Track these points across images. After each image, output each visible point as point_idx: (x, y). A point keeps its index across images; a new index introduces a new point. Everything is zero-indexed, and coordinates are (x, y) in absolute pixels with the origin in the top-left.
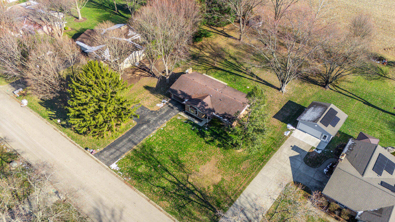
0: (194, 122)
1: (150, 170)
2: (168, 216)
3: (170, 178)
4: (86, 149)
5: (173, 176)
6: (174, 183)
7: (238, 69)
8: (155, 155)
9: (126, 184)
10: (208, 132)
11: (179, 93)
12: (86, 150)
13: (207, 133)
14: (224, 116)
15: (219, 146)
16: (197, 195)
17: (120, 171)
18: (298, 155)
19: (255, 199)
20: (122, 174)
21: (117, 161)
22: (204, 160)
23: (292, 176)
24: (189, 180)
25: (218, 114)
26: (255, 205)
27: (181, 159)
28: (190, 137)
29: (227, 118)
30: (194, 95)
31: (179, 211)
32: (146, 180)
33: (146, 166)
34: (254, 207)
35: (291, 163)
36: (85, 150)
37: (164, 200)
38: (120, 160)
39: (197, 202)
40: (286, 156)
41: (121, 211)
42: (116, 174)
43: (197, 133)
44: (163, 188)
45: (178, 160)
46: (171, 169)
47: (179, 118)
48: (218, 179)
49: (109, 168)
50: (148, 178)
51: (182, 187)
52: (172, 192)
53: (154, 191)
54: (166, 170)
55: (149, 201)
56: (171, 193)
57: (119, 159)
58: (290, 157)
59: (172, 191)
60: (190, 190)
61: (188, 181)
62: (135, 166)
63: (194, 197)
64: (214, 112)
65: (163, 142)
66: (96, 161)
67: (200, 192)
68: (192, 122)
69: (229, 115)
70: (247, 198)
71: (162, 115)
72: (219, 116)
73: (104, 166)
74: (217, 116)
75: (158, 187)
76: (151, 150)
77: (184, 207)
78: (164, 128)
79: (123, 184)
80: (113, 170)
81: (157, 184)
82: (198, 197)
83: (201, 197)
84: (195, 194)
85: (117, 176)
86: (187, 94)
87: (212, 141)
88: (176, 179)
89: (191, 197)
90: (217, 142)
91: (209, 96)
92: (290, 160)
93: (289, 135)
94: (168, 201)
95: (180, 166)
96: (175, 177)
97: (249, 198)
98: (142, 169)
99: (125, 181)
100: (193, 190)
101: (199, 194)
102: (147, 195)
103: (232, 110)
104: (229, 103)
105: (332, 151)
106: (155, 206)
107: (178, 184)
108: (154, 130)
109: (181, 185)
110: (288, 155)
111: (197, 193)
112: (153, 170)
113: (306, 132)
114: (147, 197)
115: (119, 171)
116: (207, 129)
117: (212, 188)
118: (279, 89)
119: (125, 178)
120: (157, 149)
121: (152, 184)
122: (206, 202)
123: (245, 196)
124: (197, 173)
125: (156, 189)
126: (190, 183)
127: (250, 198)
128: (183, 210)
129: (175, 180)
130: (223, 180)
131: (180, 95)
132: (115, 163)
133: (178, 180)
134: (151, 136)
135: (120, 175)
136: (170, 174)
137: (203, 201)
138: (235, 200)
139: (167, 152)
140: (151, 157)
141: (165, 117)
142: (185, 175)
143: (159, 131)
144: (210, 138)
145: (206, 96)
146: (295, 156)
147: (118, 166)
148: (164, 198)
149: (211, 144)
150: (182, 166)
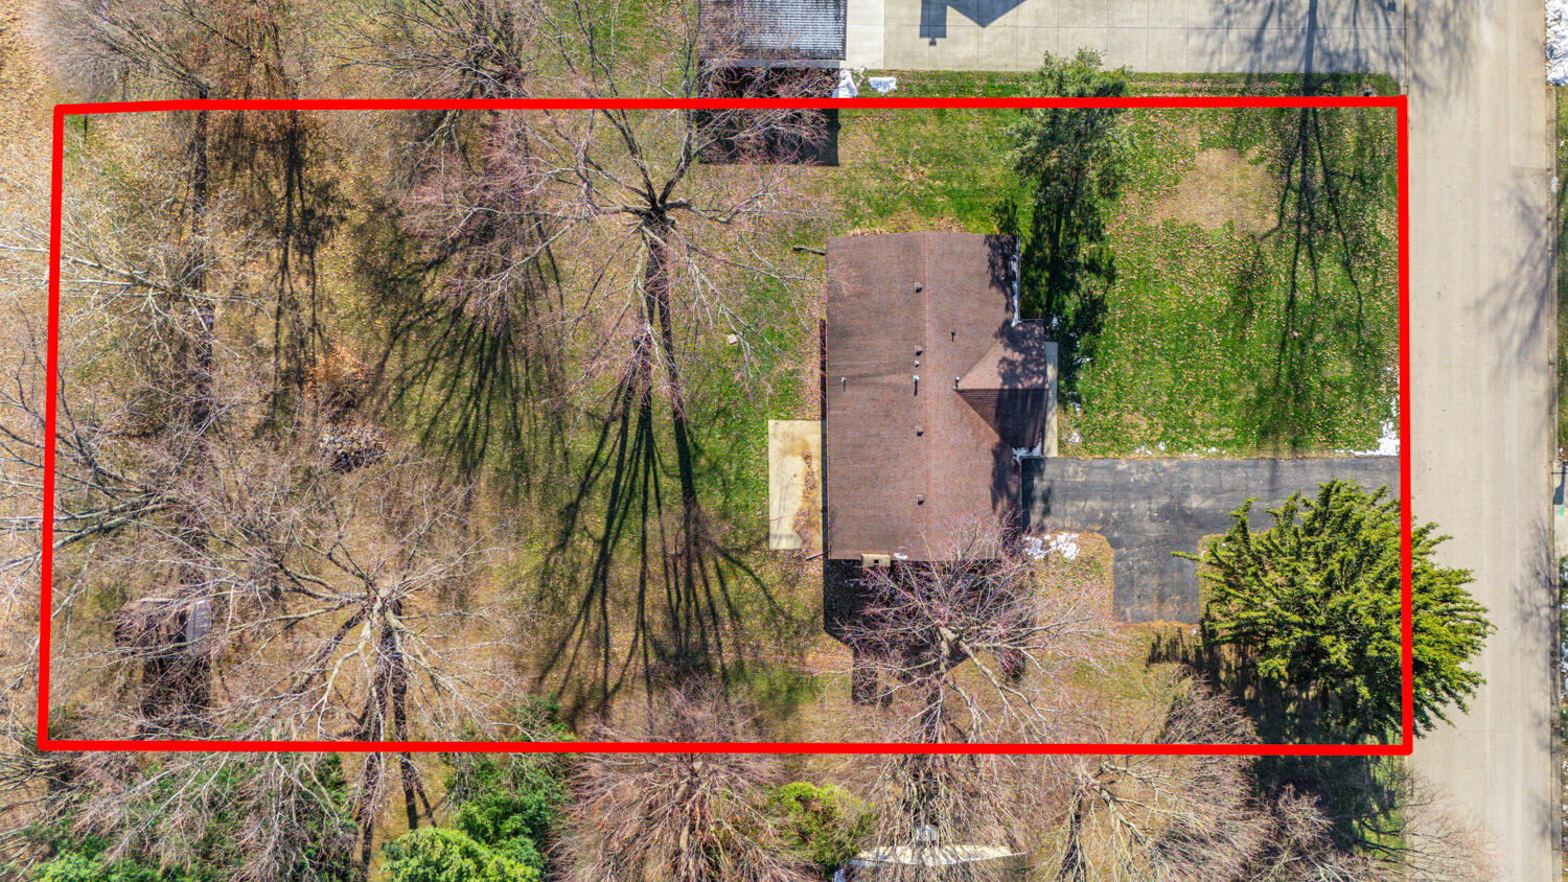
0: (1059, 378)
1: (1323, 345)
3: (1305, 273)
5: (1294, 272)
6: (1311, 255)
8: (1267, 377)
10: (1068, 303)
11: (1005, 501)
13: (1072, 303)
14: (1003, 283)
15: (1096, 234)
16: (1303, 171)
17: (1389, 415)
18: (957, 7)
19: (1200, 34)
20: (1393, 403)
21: (1369, 453)
22: (1181, 240)
24: (1275, 225)
25: (1009, 307)
26: (1218, 22)
27: (1226, 300)
28: (1127, 343)
29: (1006, 267)
30: (983, 444)
31: (1375, 178)
32: (1359, 326)
33: (1319, 362)
34: (1225, 22)
35: (1005, 11)
37: (1378, 234)
38: (1359, 449)
39: (1322, 157)
40: (985, 39)
41: (1479, 305)
43: (1096, 331)
44: (1347, 265)
45: (1236, 302)
46: (1278, 295)
47: (1076, 438)
48: (1215, 158)
49: (1401, 451)
50: (1351, 326)
51: (1309, 225)
52: (1340, 237)
53: (1375, 279)
54: (1291, 303)
56: (1345, 237)
57: (1358, 453)
58: (984, 25)
59: (1337, 239)
60: (1301, 197)
61: (1280, 225)
62: (1346, 394)
63: (1313, 175)
64: (1008, 323)
65: (1209, 394)
67: (1286, 171)
68: (1062, 383)
69: (993, 265)
70: (1213, 54)
71: (1103, 499)
72: (1016, 297)
74: (1016, 303)
75: (1355, 283)
76: (1260, 403)
77: (1359, 176)
78: (1152, 444)
80: (1399, 436)
81: (1351, 289)
82: (1304, 164)
83: (1299, 159)
84: (1303, 177)
86: (993, 474)
87: (1093, 267)
88: (1296, 258)
89: (1319, 178)
90: (1086, 250)
91: (961, 386)
92: (993, 20)
94: (1374, 224)
95: (1246, 285)
96: (1295, 264)
97: (1209, 49)
98: (1339, 367)
100: (1295, 191)
101: (1296, 170)
103: (972, 270)
104: (948, 299)
107: (1304, 241)
108: (1185, 466)
109: (1304, 230)
110: (979, 35)
111: (1296, 176)
112: (1319, 338)
115: (1391, 417)
116: (1055, 321)
117: (1253, 153)
120: (1245, 392)
121: (1361, 302)
122: (1303, 137)
123: (1211, 60)
124: (1237, 224)
125: (1365, 280)
126: (1282, 215)
127: (1205, 46)
128: (1368, 170)
129: (1303, 256)
130: (1207, 144)
131: (1009, 496)
132: (1377, 453)
133: (1297, 252)
134: (1214, 449)
136: (1294, 284)
137: (1304, 145)
138: (1241, 75)
139: (1233, 354)
140: (1283, 380)
141: (1109, 480)
142: (1267, 247)
143: (1175, 446)
144: (1090, 283)
145: (965, 398)
146: (967, 14)
147: (1380, 435)
148: (1374, 239)
149: (1105, 261)
150: (1247, 276)
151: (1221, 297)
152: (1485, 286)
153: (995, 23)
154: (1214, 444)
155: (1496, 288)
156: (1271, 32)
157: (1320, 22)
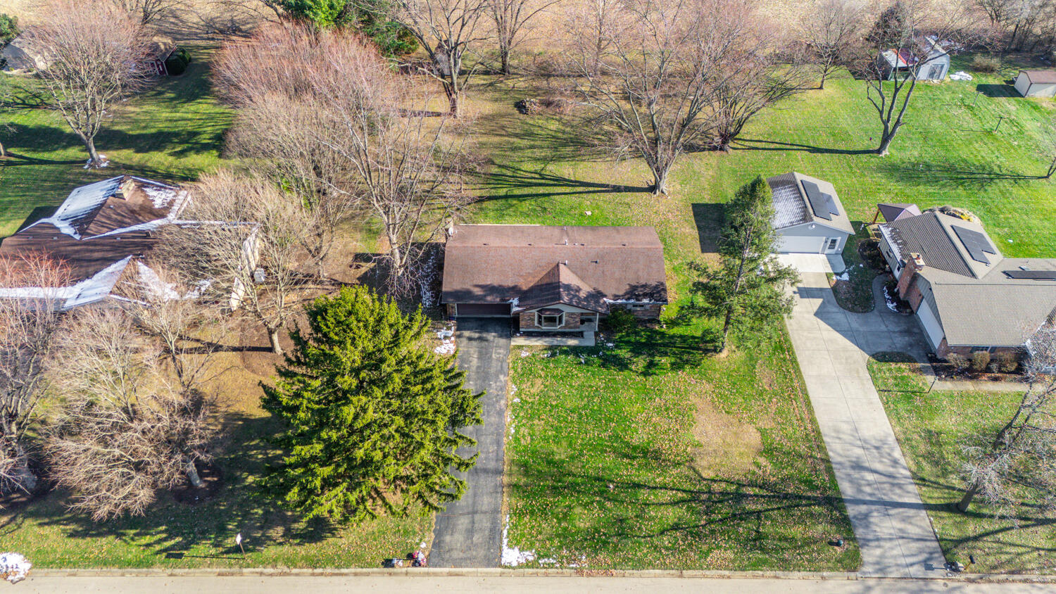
0: (568, 346)
1: (602, 507)
2: (755, 577)
3: (666, 496)
4: (388, 563)
5: (666, 488)
6: (683, 501)
7: (523, 182)
8: (573, 467)
9: (589, 575)
11: (479, 293)
12: (393, 566)
13: (624, 353)
14: (633, 292)
15: (676, 367)
16: (756, 496)
17: (540, 557)
18: (823, 302)
19: (852, 430)
20: (552, 561)
21: (505, 541)
22: (684, 416)
23: (856, 348)
24: (704, 475)
25: (616, 297)
26: (866, 441)
27: (635, 442)
28: (595, 382)
29: (645, 295)
30: (522, 280)
31: (762, 549)
32: (621, 535)
33: (588, 504)
34: (868, 446)
35: (829, 325)
36: (390, 570)
37: (710, 550)
38: (508, 533)
39: (773, 510)
40: (806, 316)
42: (538, 570)
43: (603, 365)
44: (676, 527)
45: (635, 448)
46: (644, 476)
47: (524, 354)
48: (752, 437)
49: (506, 567)
50: (622, 529)
51: (709, 500)
52: (703, 522)
53: (667, 549)
54: (638, 486)
55: (681, 576)
56: (703, 526)
57: (505, 532)
58: (816, 314)
59: (699, 521)
60: (732, 494)
61: (705, 480)
62: (560, 523)
63: (755, 503)
64: (605, 296)
65: (557, 429)
66: (450, 574)
67: (752, 484)
68: (565, 348)
69: (644, 286)
70: (840, 438)
71: (478, 367)
72: (624, 301)
73: (487, 573)
74: (619, 301)
75: (662, 533)
76: (550, 463)
77: (760, 536)
78: (519, 395)
79: (583, 580)
80: (520, 566)
81: (656, 528)
82: (762, 496)
83: (764, 492)
84: (751, 496)
85: (547, 575)
86: (500, 286)
87: (651, 365)
88: (678, 490)
89: (751, 507)
90: (665, 361)
91: (562, 266)
92: (822, 319)
94: (718, 547)
95: (650, 455)
96: (672, 489)
97: (841, 436)
98: (583, 519)
99: (580, 572)
100: (737, 489)
101: (757, 491)
102: (664, 566)
103: (640, 273)
104: (619, 259)
105: (861, 265)
106: (705, 576)
107: (694, 497)
108: (500, 413)
109: (704, 497)
110: (808, 312)
111: (750, 491)
112: (608, 504)
113: (787, 253)
114: (668, 572)
115: (539, 558)
116: (611, 345)
117: (762, 461)
118: (652, 189)
119: (571, 566)
120: (561, 453)
121: (644, 537)
122: (786, 496)
123: (833, 437)
124: (701, 450)
125: (666, 540)
126: (714, 481)
127: (844, 433)
128: (769, 543)
129: (680, 495)
130: (762, 432)
131: (485, 296)
132: (505, 547)
133: (684, 491)
134: (513, 431)
135: (551, 566)
136: (655, 488)
137: (778, 497)
138: (827, 455)
139: (591, 445)
140: (570, 479)
141: (492, 371)
142: (684, 470)
143: (516, 409)
144: (640, 363)
145: (553, 269)
146: (820, 307)
147: (521, 550)
148: (705, 548)
149: (657, 372)
150: (657, 455)
151: (639, 437)
153: (819, 320)
154: (517, 432)
156: (870, 477)
157: (893, 511)
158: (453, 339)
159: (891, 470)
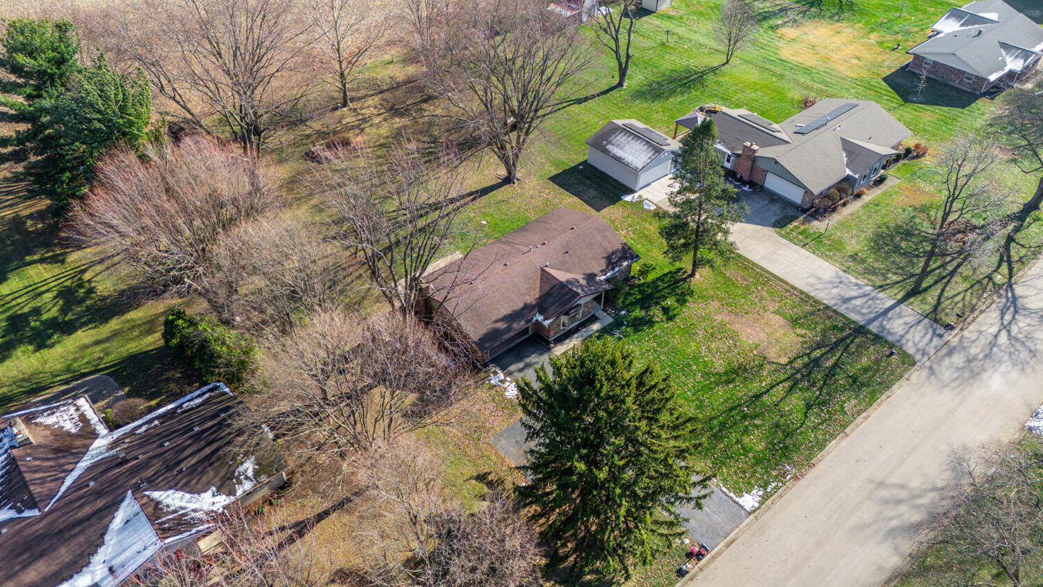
0: (597, 331)
1: (757, 427)
2: (879, 405)
3: (780, 390)
4: (681, 573)
5: (773, 387)
6: (791, 388)
8: (708, 412)
9: (803, 476)
10: (637, 311)
12: (687, 572)
13: (638, 313)
14: (613, 263)
15: (681, 302)
16: (822, 355)
17: (765, 487)
19: (817, 280)
20: (774, 484)
21: (732, 495)
22: (724, 332)
23: (761, 226)
24: (783, 363)
25: (604, 272)
26: (831, 282)
27: (722, 370)
28: (647, 345)
29: (621, 260)
31: (863, 385)
32: (789, 435)
33: (746, 431)
34: (836, 284)
36: (688, 576)
37: (842, 407)
38: (728, 488)
39: (840, 357)
42: (774, 497)
43: (636, 331)
44: (809, 407)
45: (726, 373)
46: (755, 387)
48: (777, 320)
49: (754, 511)
50: (785, 431)
51: (803, 376)
52: (818, 393)
53: (821, 424)
54: (758, 396)
55: (847, 435)
56: (820, 394)
57: (724, 489)
59: (815, 393)
60: (810, 363)
61: (786, 365)
62: (747, 456)
63: (828, 359)
64: (596, 275)
66: (728, 546)
67: (812, 350)
68: (596, 334)
69: (614, 253)
70: (817, 289)
72: (611, 272)
73: (747, 525)
74: (609, 274)
75: (806, 417)
77: (854, 378)
79: (803, 482)
80: (761, 503)
81: (800, 416)
82: (826, 353)
83: (824, 350)
84: (820, 357)
85: (781, 496)
87: (666, 310)
88: (781, 382)
89: (829, 364)
90: (671, 302)
91: (545, 269)
93: (655, 205)
94: (844, 402)
95: (740, 372)
96: (778, 384)
97: (817, 287)
98: (756, 441)
99: (796, 478)
100: (809, 359)
102: (833, 436)
103: (603, 245)
104: (580, 241)
106: (858, 426)
107: (794, 380)
109: (798, 376)
111: (817, 353)
112: (758, 422)
114: (838, 438)
115: (765, 489)
116: (623, 312)
117: (801, 331)
118: (508, 180)
119: (788, 478)
121: (801, 426)
122: (836, 344)
124: (761, 348)
125: (814, 420)
126: (791, 362)
127: (816, 284)
128: (863, 380)
129: (787, 384)
130: (778, 313)
131: (510, 326)
132: (737, 499)
133: (784, 381)
135: (777, 488)
136: (768, 391)
137: (831, 349)
138: (823, 304)
139: (699, 391)
140: (715, 422)
142: (767, 367)
144: (656, 313)
145: (542, 273)
147: (748, 492)
148: (837, 407)
149: (675, 312)
150: (744, 369)
151: (719, 365)
152: (894, 479)
155: (902, 487)
156: (858, 302)
157: (890, 315)
158: (508, 379)
159: (861, 291)
